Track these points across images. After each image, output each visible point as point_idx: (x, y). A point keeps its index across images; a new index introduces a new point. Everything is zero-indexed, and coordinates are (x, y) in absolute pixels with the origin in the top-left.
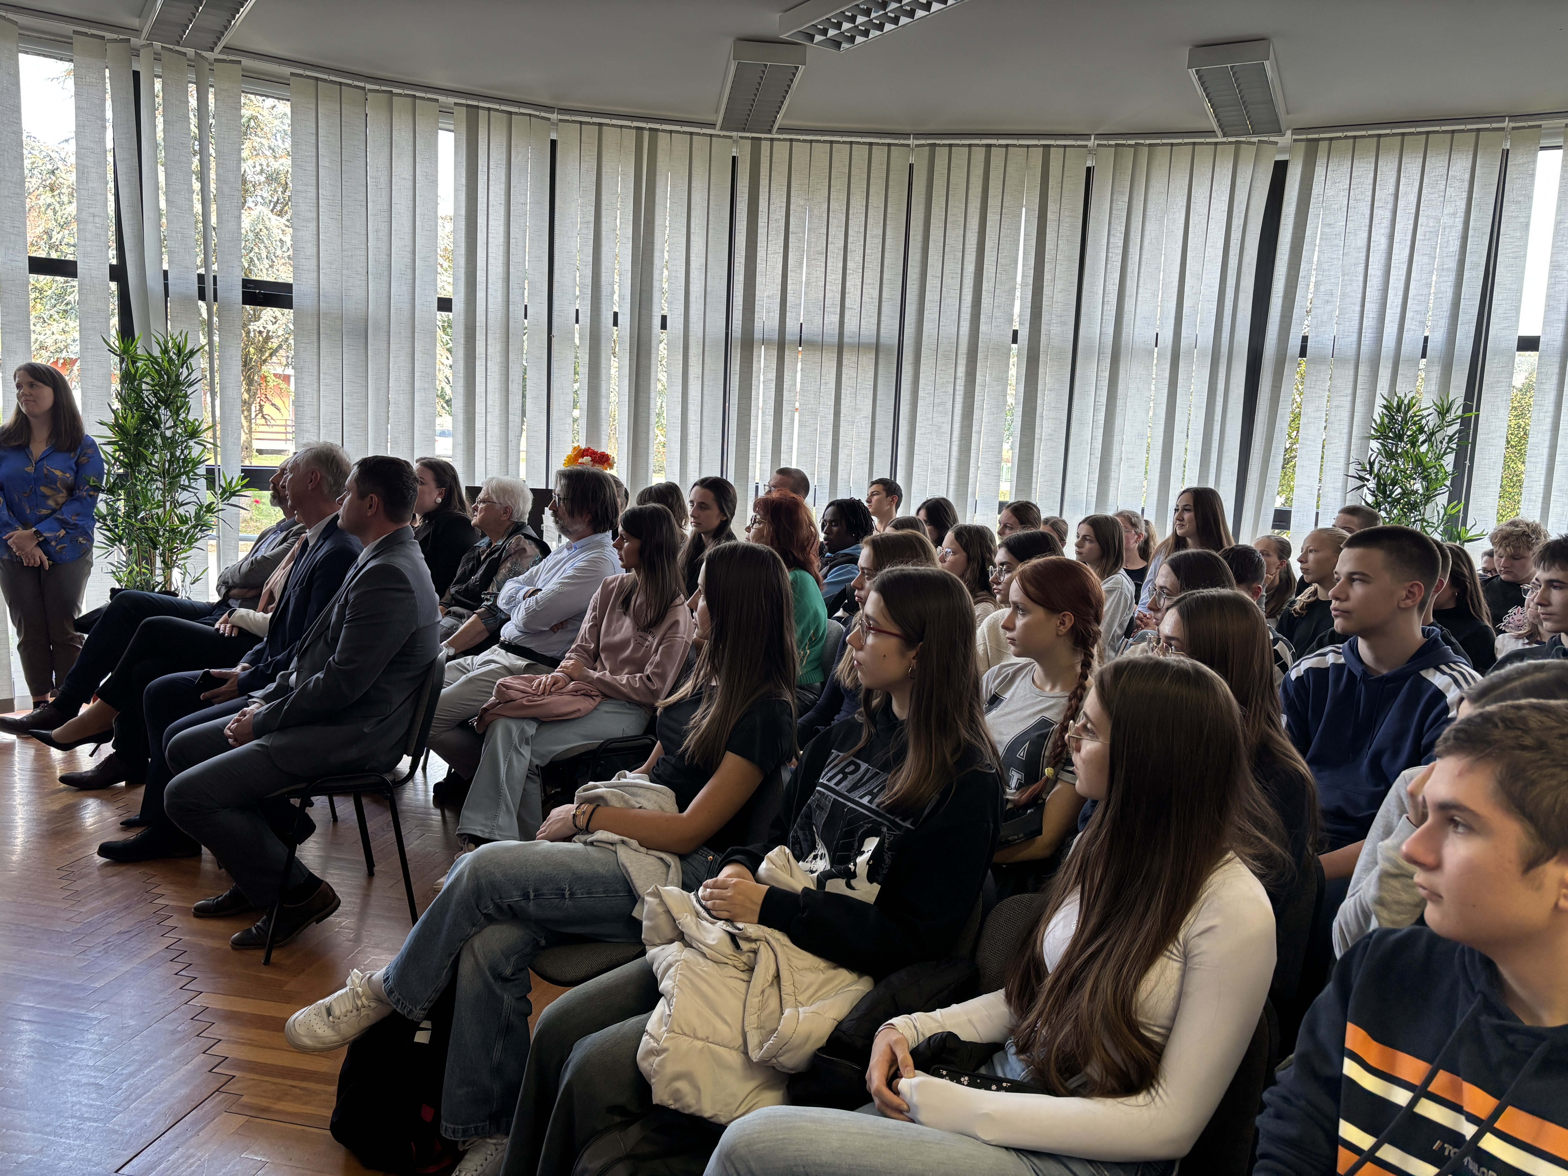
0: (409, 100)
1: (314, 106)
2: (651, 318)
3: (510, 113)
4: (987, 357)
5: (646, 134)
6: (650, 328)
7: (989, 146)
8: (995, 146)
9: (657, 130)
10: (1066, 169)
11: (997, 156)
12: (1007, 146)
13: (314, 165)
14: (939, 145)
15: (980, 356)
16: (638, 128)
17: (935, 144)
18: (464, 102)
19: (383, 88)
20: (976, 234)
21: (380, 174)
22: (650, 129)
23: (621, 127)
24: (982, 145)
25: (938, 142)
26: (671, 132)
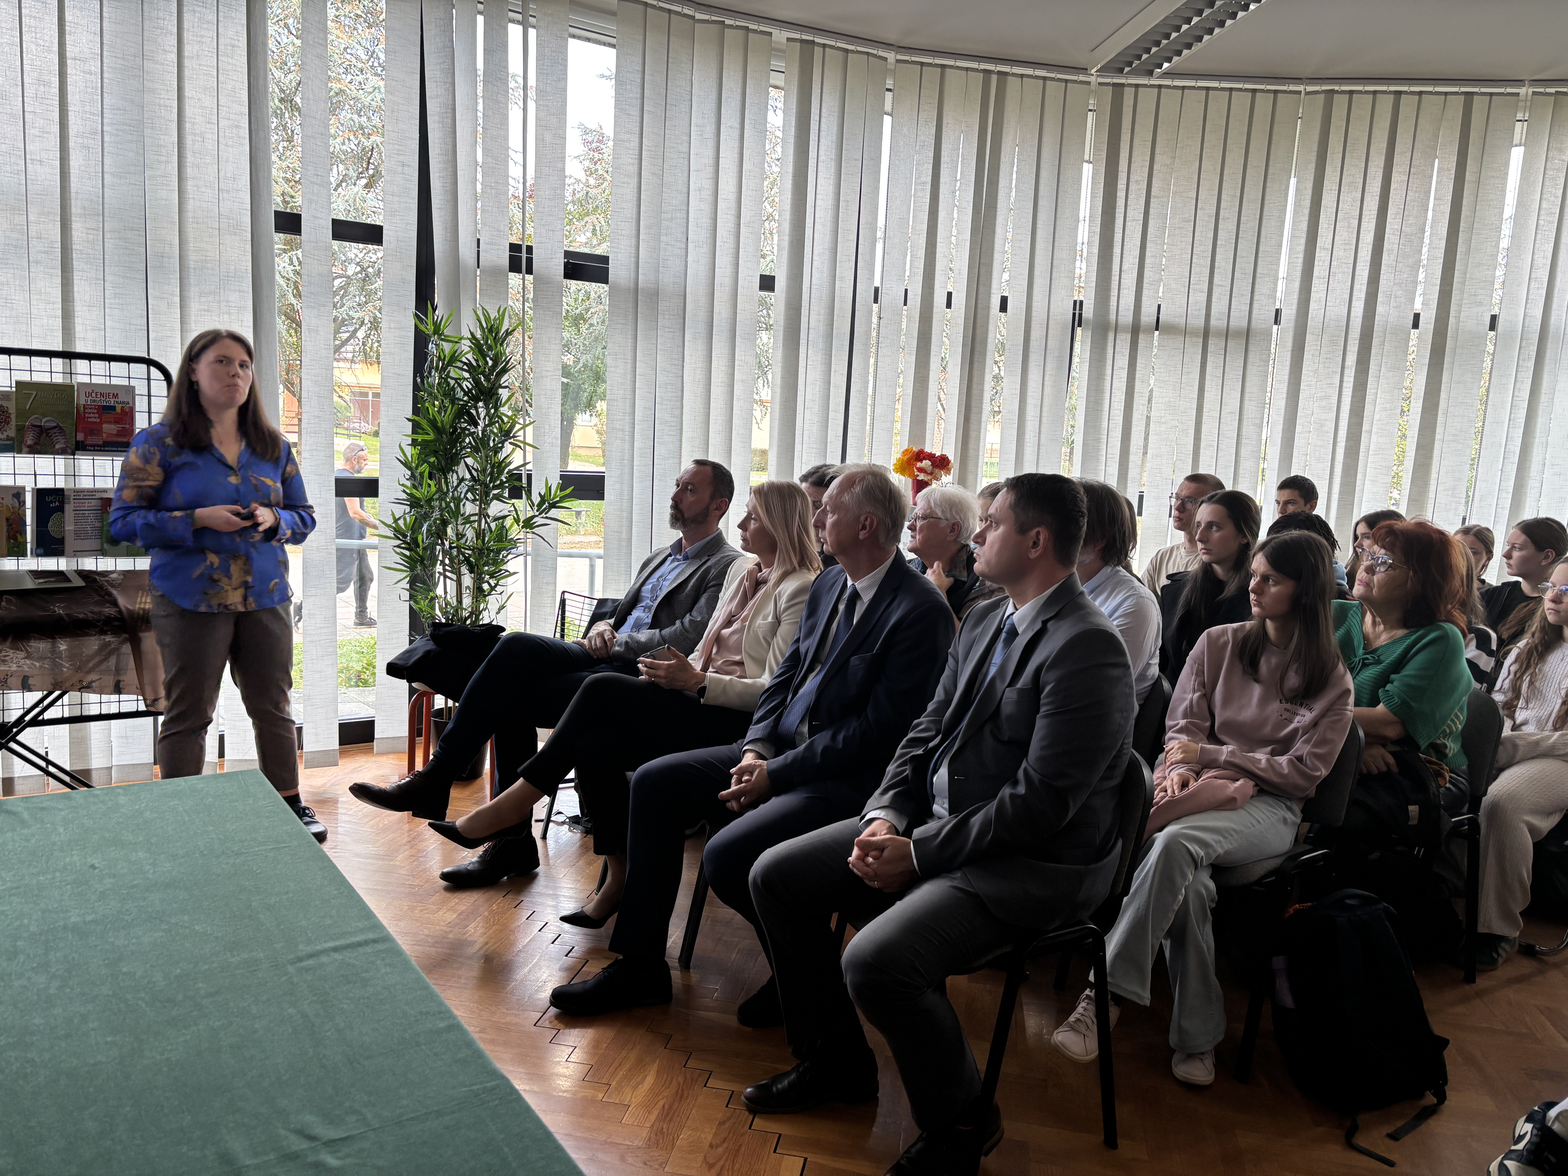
0: (741, 33)
1: (641, 38)
2: (990, 297)
3: (847, 51)
4: (1383, 343)
5: (994, 78)
6: (988, 308)
7: (1399, 93)
8: (1406, 92)
9: (1006, 74)
10: (1490, 121)
11: (1408, 105)
12: (1420, 93)
13: (638, 108)
14: (1337, 92)
15: (1375, 342)
16: (986, 72)
17: (1333, 90)
18: (797, 36)
19: (714, 18)
20: (1378, 198)
21: (706, 121)
22: (999, 73)
23: (967, 69)
24: (1390, 92)
25: (1337, 88)
26: (1022, 76)
